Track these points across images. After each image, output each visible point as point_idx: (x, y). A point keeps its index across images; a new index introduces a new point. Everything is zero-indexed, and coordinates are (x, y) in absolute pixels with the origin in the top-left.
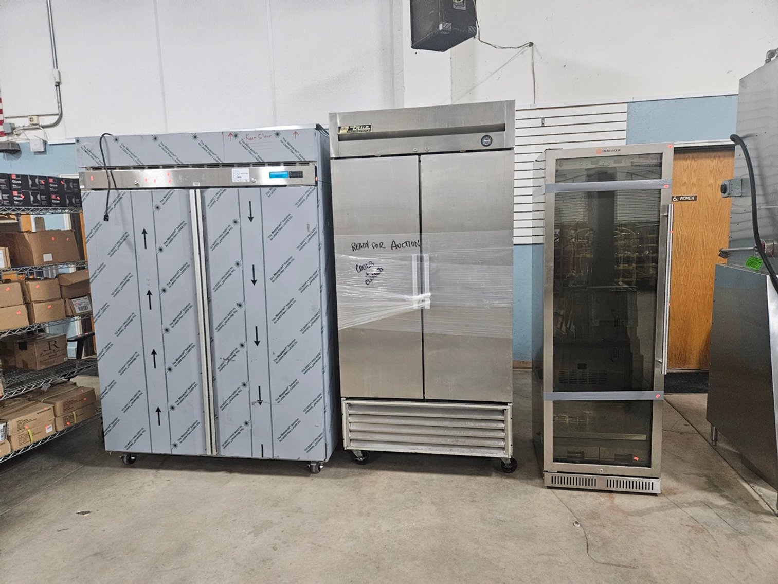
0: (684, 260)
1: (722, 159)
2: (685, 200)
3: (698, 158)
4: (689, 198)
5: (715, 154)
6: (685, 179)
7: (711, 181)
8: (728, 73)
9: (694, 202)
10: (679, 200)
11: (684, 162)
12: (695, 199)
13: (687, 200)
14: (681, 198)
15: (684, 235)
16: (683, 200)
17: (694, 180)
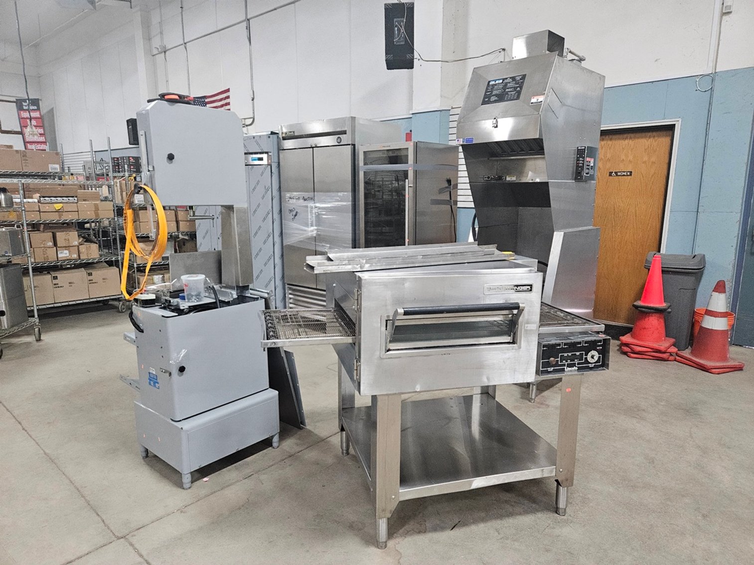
0: (619, 228)
1: (656, 138)
2: (622, 176)
3: (635, 138)
4: (625, 174)
5: (650, 134)
6: (623, 157)
7: (646, 158)
8: (656, 61)
9: (629, 177)
10: (617, 175)
11: (623, 141)
12: (631, 175)
13: (624, 175)
14: (619, 174)
15: (620, 206)
16: (620, 176)
17: (631, 158)
